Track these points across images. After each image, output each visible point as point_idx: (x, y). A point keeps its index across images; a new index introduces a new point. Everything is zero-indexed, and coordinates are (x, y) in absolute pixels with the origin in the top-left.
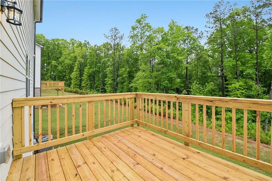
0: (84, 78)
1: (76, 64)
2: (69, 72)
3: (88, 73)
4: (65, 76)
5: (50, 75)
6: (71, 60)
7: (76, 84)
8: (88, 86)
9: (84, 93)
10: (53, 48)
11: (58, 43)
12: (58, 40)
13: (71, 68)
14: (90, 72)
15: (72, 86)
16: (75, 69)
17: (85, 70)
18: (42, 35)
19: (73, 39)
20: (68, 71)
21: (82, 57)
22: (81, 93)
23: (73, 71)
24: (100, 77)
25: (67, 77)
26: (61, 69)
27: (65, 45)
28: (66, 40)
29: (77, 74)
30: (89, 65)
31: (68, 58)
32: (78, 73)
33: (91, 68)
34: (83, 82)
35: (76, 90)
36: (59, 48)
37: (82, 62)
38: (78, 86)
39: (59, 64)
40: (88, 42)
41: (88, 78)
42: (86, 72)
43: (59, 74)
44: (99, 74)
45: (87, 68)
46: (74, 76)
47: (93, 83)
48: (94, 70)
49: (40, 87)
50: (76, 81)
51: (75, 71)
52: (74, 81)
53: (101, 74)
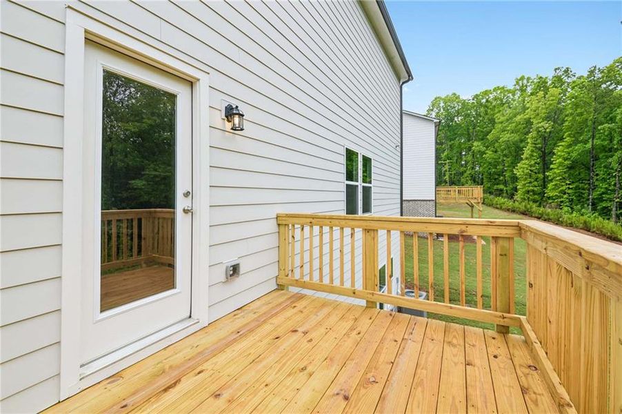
0: (555, 173)
1: (529, 140)
2: (512, 163)
3: (565, 159)
4: (502, 173)
5: (470, 174)
6: (516, 133)
7: (528, 192)
8: (565, 196)
9: (548, 215)
10: (476, 114)
11: (487, 101)
12: (486, 93)
13: (516, 152)
14: (574, 155)
15: (518, 197)
16: (527, 152)
17: (555, 151)
18: (454, 94)
19: (522, 78)
20: (509, 160)
21: (547, 118)
22: (542, 215)
23: (522, 159)
24: (615, 166)
25: (508, 174)
26: (493, 158)
27: (501, 100)
28: (503, 88)
29: (531, 166)
30: (569, 136)
31: (508, 128)
32: (536, 163)
33: (576, 142)
34: (550, 186)
35: (525, 206)
36: (489, 111)
37: (548, 130)
38: (536, 196)
39: (487, 147)
40: (567, 71)
41: (565, 173)
42: (560, 156)
43: (489, 169)
44: (607, 157)
45: (563, 144)
46: (523, 172)
47: (587, 186)
48: (589, 146)
49: (434, 199)
50: (530, 182)
51: (527, 159)
52: (525, 184)
53: (615, 158)
